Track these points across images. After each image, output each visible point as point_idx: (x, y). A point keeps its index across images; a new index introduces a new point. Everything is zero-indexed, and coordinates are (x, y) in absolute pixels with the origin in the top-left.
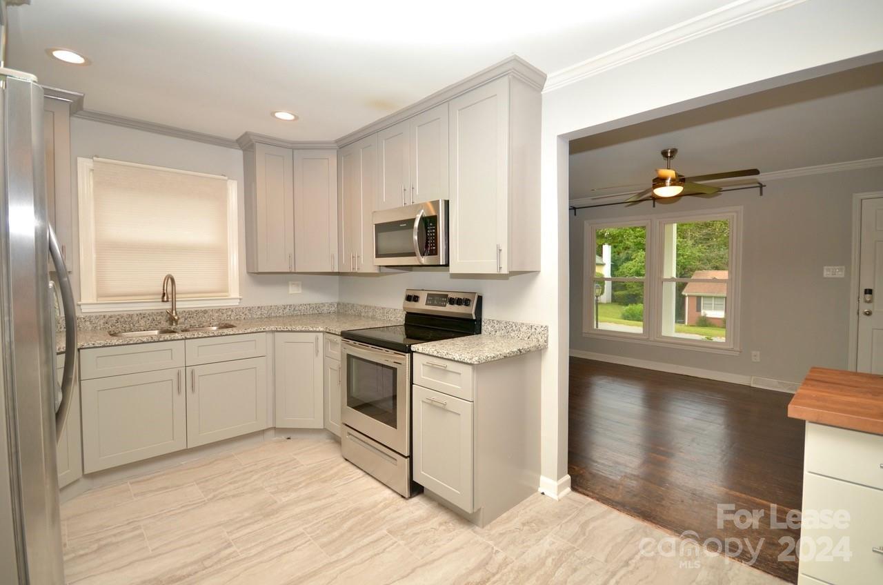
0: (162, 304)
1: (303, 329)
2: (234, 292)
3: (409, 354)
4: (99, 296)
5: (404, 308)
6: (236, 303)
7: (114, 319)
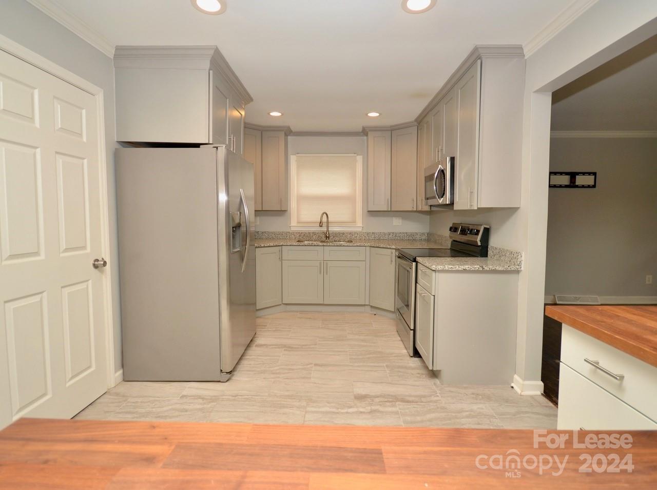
0: (320, 228)
1: (384, 246)
2: (359, 223)
3: (415, 263)
4: (298, 222)
5: (451, 237)
6: (360, 229)
7: (303, 234)
